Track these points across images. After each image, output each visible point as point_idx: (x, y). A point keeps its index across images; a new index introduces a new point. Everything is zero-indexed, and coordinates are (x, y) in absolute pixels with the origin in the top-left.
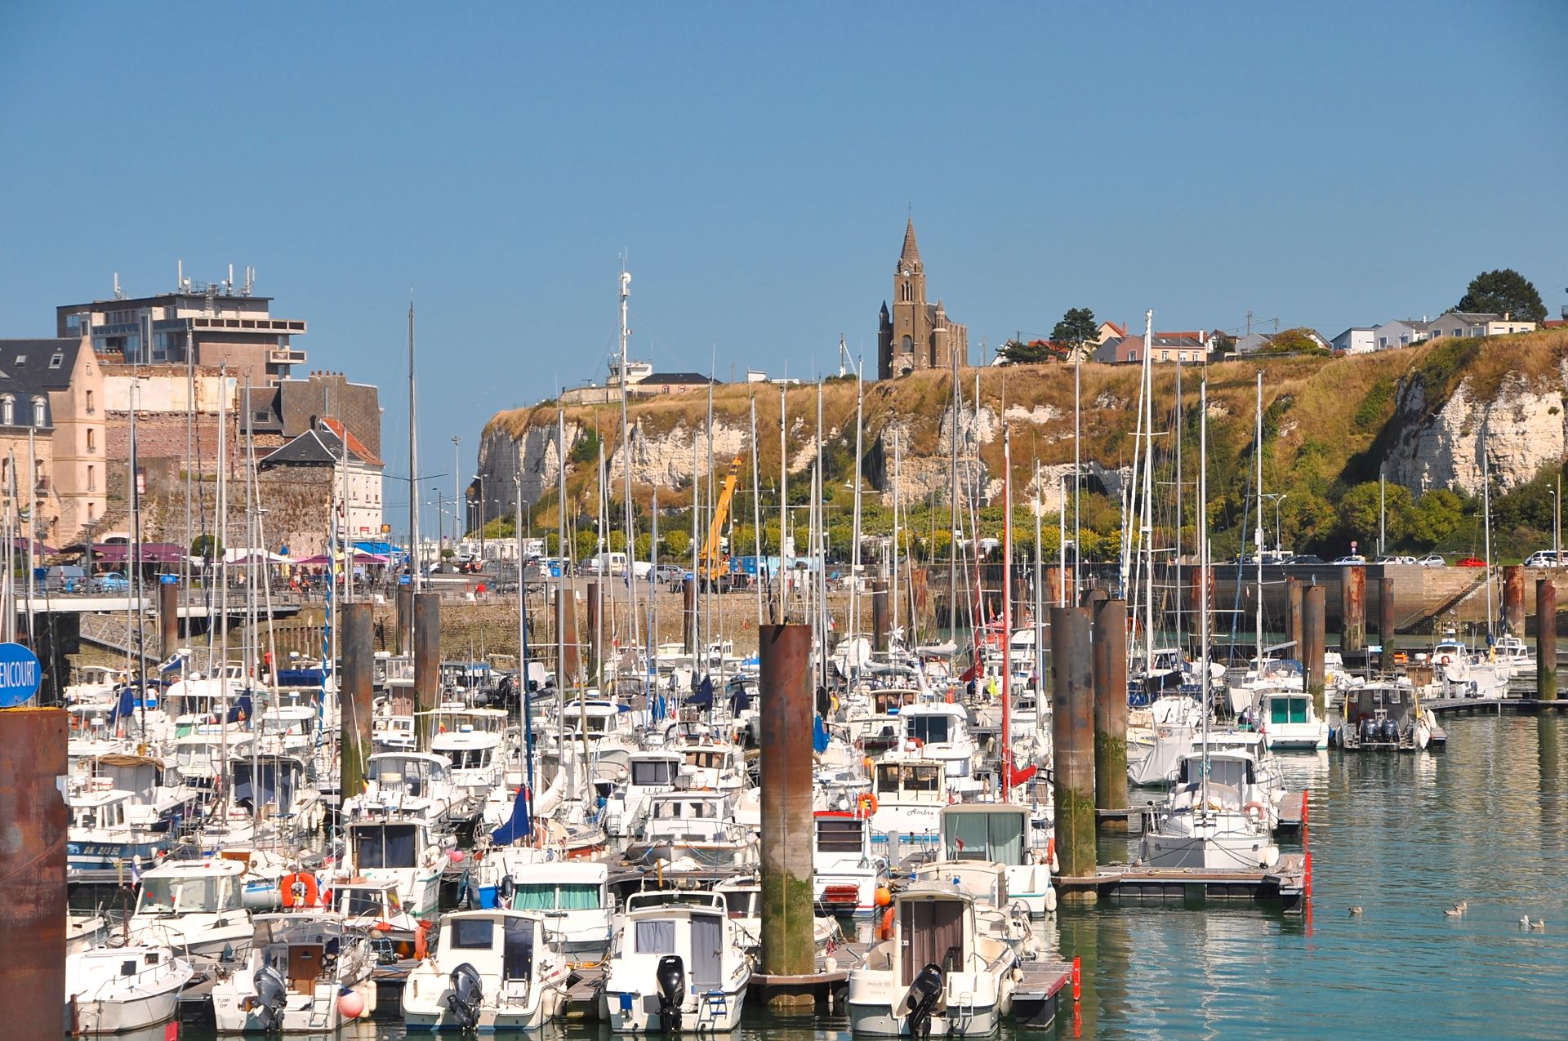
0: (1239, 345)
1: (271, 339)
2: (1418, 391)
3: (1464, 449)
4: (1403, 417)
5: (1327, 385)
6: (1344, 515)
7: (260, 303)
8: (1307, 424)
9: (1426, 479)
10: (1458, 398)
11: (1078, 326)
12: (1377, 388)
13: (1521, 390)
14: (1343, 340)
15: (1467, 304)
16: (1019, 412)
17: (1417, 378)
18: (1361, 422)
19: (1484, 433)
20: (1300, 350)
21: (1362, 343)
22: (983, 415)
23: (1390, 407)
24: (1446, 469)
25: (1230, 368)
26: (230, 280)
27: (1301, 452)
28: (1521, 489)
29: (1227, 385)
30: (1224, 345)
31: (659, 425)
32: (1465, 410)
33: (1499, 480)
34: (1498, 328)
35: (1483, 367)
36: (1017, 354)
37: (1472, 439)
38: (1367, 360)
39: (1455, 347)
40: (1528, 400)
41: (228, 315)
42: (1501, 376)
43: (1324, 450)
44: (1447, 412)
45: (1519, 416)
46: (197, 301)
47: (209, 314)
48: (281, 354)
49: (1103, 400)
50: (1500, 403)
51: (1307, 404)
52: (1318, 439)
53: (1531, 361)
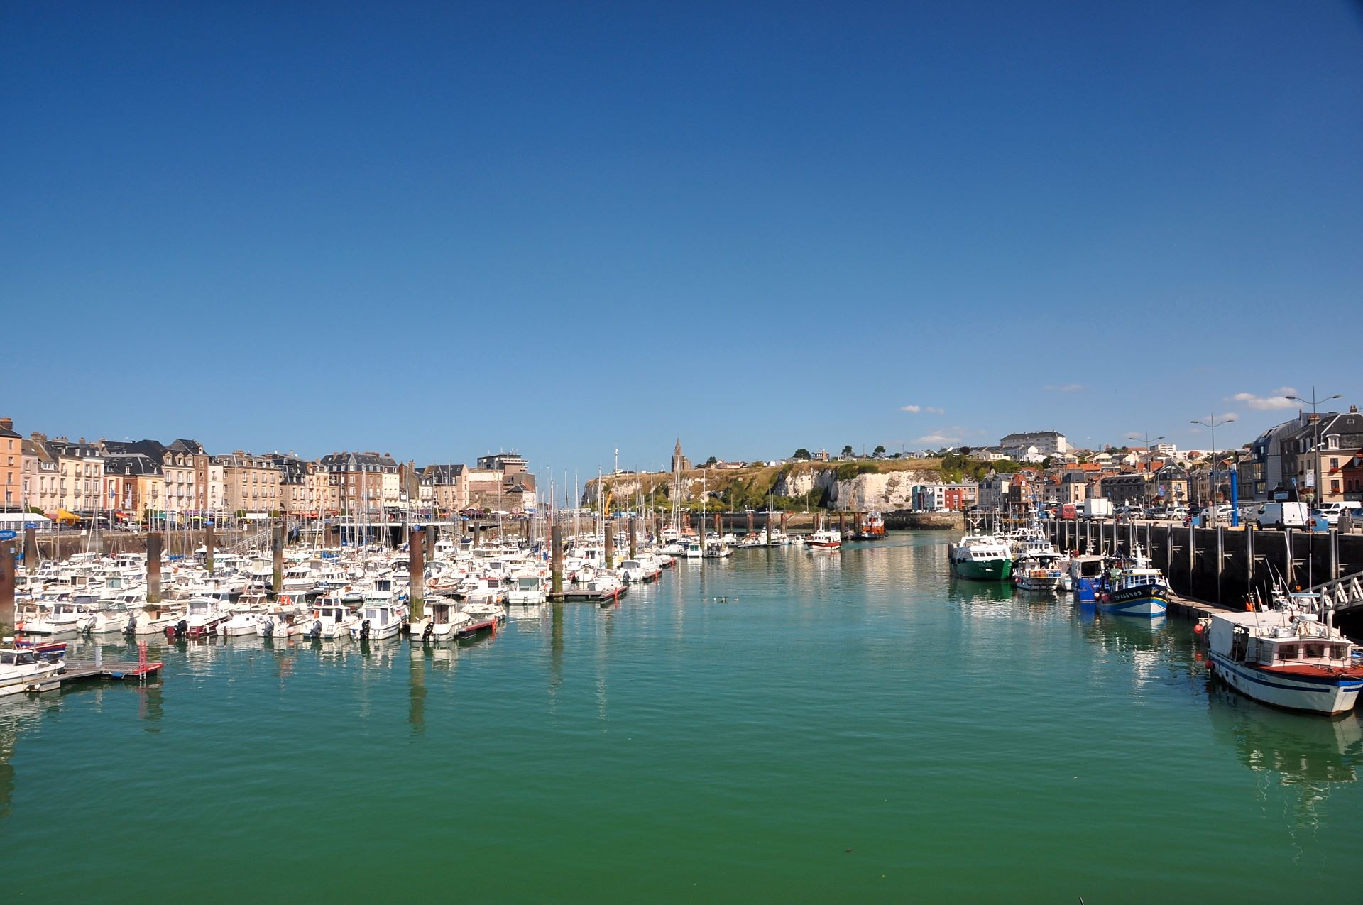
0: (747, 465)
1: (521, 464)
2: (781, 475)
3: (791, 488)
4: (779, 480)
5: (764, 474)
6: (765, 502)
7: (519, 456)
8: (759, 482)
9: (783, 494)
10: (789, 476)
11: (712, 460)
12: (774, 474)
13: (802, 475)
14: (768, 464)
15: (795, 456)
16: (698, 479)
17: (781, 472)
18: (771, 482)
19: (795, 484)
20: (759, 466)
21: (773, 464)
22: (690, 480)
23: (776, 478)
24: (787, 492)
25: (744, 470)
26: (512, 452)
27: (758, 488)
28: (803, 496)
29: (743, 473)
30: (744, 465)
31: (621, 483)
32: (791, 479)
33: (798, 494)
34: (800, 461)
35: (794, 469)
36: (700, 466)
37: (792, 485)
38: (772, 468)
39: (789, 465)
40: (804, 477)
41: (512, 459)
42: (798, 472)
43: (763, 488)
44: (787, 479)
45: (802, 480)
46: (505, 456)
47: (508, 459)
48: (523, 468)
49: (717, 477)
50: (798, 477)
51: (759, 478)
52: (762, 485)
53: (804, 468)
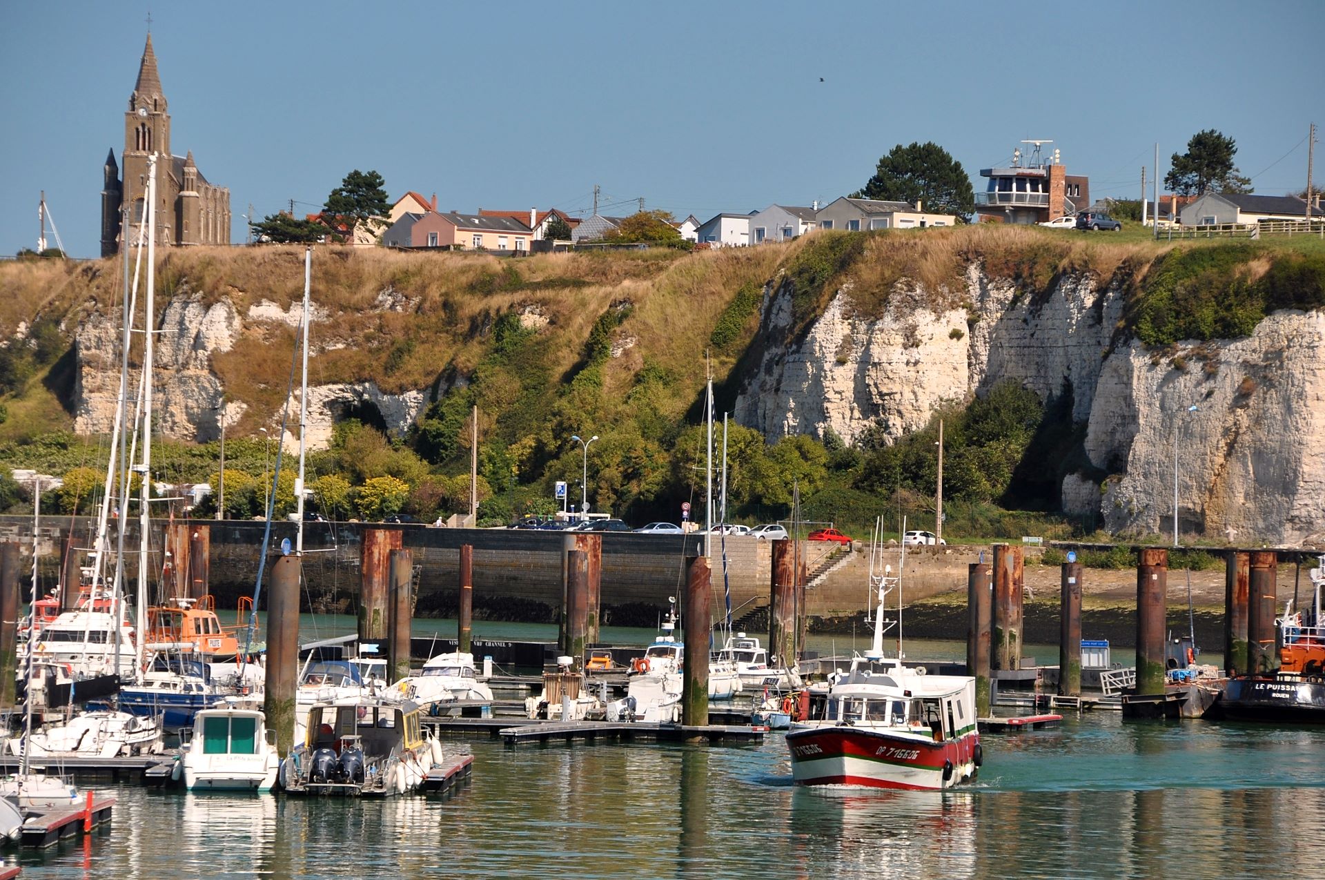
0: (576, 233)
2: (785, 302)
3: (841, 381)
4: (767, 336)
5: (677, 290)
6: (675, 466)
8: (649, 342)
9: (791, 420)
10: (834, 313)
11: (362, 195)
12: (740, 295)
13: (914, 304)
14: (709, 229)
15: (876, 188)
16: (269, 311)
17: (786, 284)
18: (718, 341)
19: (866, 362)
21: (735, 232)
22: (219, 312)
23: (754, 322)
24: (816, 409)
27: (638, 379)
28: (912, 439)
29: (548, 284)
32: (843, 329)
33: (883, 426)
35: (868, 272)
36: (278, 230)
37: (850, 368)
40: (923, 318)
42: (889, 285)
43: (667, 378)
44: (819, 332)
45: (911, 340)
50: (887, 321)
51: (649, 314)
52: (662, 362)
53: (929, 267)
